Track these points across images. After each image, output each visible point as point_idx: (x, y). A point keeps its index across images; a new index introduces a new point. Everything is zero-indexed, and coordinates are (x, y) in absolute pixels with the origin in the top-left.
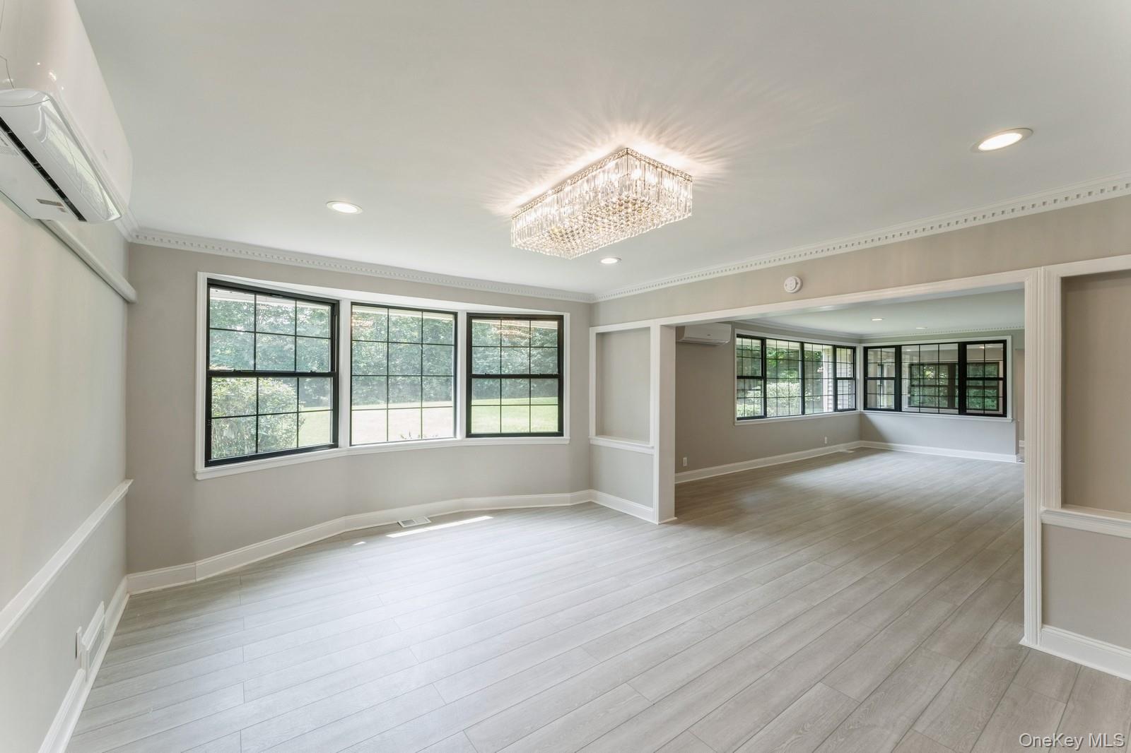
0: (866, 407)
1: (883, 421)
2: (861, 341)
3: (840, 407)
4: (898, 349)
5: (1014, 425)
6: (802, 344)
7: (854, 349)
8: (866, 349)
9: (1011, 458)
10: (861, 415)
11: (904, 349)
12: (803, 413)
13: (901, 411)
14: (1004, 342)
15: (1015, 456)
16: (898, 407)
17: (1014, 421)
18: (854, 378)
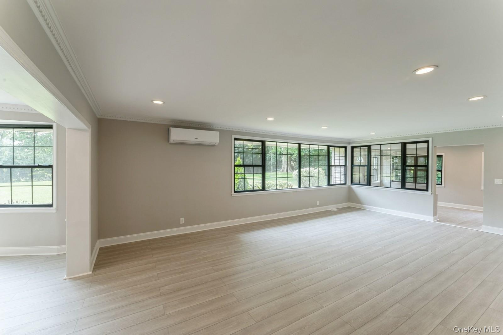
0: (352, 182)
1: (361, 191)
2: (349, 143)
3: (332, 183)
4: (369, 147)
5: (433, 196)
6: (299, 144)
7: (345, 148)
8: (353, 148)
9: (430, 219)
10: (349, 187)
11: (372, 147)
12: (300, 187)
13: (370, 185)
14: (427, 142)
15: (433, 217)
16: (369, 183)
17: (433, 194)
18: (345, 166)
